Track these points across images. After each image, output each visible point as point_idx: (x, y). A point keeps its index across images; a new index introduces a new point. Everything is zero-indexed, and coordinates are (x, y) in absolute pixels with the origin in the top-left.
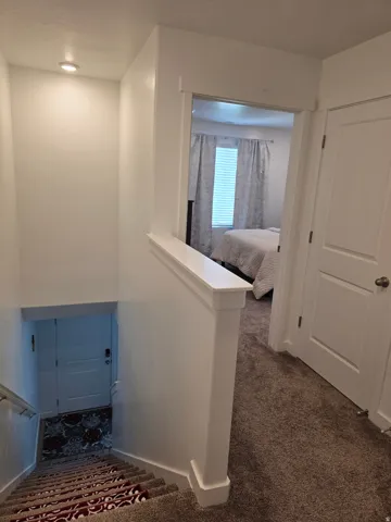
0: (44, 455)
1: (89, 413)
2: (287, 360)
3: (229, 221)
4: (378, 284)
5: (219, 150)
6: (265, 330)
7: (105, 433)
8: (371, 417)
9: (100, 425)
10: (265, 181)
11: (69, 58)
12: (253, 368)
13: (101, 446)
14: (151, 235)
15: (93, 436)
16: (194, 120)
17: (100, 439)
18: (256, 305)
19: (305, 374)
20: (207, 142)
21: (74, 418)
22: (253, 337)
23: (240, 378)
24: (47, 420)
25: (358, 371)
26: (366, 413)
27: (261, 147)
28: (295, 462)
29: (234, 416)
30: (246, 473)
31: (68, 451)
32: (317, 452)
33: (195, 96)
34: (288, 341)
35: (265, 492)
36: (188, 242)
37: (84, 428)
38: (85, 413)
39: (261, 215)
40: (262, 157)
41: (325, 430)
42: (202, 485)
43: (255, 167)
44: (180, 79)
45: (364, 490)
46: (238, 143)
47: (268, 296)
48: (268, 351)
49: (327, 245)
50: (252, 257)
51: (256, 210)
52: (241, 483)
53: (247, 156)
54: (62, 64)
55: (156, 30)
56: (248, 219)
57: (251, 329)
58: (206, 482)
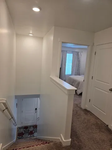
0: (18, 138)
1: (30, 126)
2: (86, 111)
3: (70, 73)
4: (110, 90)
5: (67, 54)
6: (80, 103)
7: (35, 132)
8: (109, 127)
9: (33, 130)
10: (80, 62)
11: (31, 32)
12: (77, 113)
13: (33, 136)
14: (51, 76)
15: (31, 133)
16: (62, 47)
17: (33, 134)
18: (78, 96)
19: (91, 115)
20: (64, 52)
21: (26, 128)
22: (77, 105)
23: (74, 115)
24: (19, 128)
25: (105, 114)
26: (108, 126)
27: (79, 54)
28: (88, 137)
29: (72, 125)
30: (75, 138)
31: (24, 137)
32: (94, 135)
33: (63, 42)
34: (86, 106)
35: (80, 143)
36: (60, 78)
37: (29, 131)
38: (29, 126)
39: (79, 72)
40: (79, 56)
41: (96, 129)
42: (64, 140)
43: (77, 59)
44: (59, 39)
45: (106, 144)
46: (73, 52)
47: (81, 94)
48: (81, 108)
49: (97, 80)
50: (76, 83)
51: (78, 70)
52: (74, 141)
53: (75, 56)
54: (29, 34)
55: (53, 27)
56: (75, 73)
57: (76, 103)
58: (65, 139)
